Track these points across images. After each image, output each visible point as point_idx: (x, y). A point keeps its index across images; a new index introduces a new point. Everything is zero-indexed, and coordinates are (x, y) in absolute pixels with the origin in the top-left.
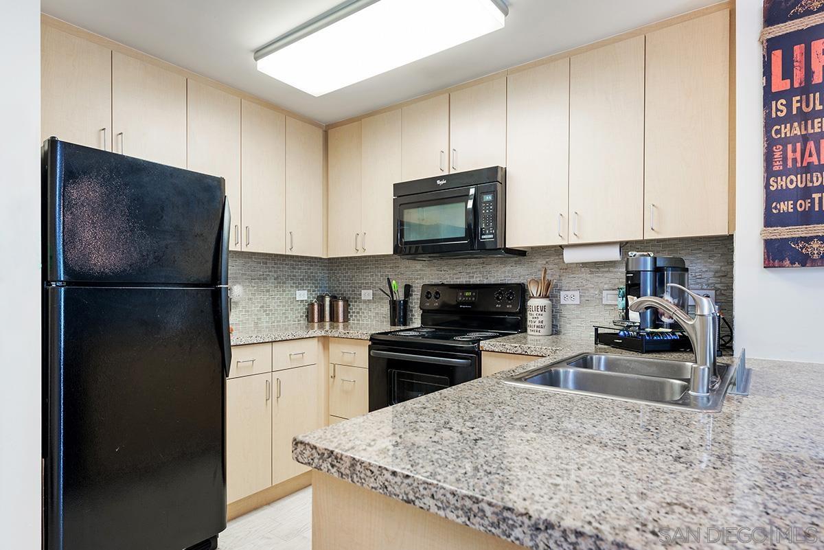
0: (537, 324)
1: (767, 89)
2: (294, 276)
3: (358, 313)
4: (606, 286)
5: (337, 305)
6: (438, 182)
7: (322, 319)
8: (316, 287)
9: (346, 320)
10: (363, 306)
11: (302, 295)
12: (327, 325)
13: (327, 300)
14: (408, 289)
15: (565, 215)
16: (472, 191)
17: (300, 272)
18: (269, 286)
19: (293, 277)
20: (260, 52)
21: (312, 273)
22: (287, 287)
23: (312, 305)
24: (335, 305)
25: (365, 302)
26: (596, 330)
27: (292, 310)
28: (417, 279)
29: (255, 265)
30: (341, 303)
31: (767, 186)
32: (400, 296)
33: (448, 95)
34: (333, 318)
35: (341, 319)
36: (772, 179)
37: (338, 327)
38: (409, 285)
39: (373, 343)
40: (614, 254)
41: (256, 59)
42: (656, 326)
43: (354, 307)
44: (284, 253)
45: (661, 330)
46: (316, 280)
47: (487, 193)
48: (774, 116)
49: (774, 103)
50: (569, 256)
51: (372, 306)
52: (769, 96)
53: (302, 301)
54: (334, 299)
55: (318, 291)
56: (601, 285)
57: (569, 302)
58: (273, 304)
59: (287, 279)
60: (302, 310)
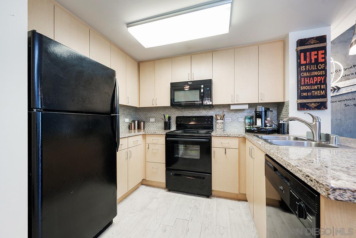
0: (221, 127)
1: (298, 63)
2: (124, 113)
3: (149, 126)
4: (239, 116)
5: (141, 124)
6: (189, 83)
7: (135, 129)
8: (131, 118)
9: (144, 129)
10: (150, 124)
11: (127, 120)
12: (136, 130)
13: (136, 122)
14: (169, 118)
15: (233, 95)
16: (202, 86)
17: (126, 112)
20: (129, 25)
21: (130, 112)
22: (122, 117)
23: (131, 124)
24: (140, 124)
25: (151, 122)
26: (246, 129)
27: (124, 125)
28: (173, 115)
30: (142, 123)
31: (300, 89)
32: (167, 120)
33: (190, 56)
34: (139, 128)
35: (142, 128)
36: (301, 87)
37: (141, 131)
38: (170, 117)
40: (247, 107)
41: (128, 27)
42: (266, 127)
43: (147, 124)
44: (125, 104)
45: (267, 128)
46: (131, 115)
48: (302, 70)
49: (302, 67)
50: (232, 107)
51: (155, 124)
52: (299, 65)
53: (127, 122)
54: (139, 122)
55: (132, 119)
56: (238, 116)
57: (228, 121)
59: (122, 114)
60: (127, 125)
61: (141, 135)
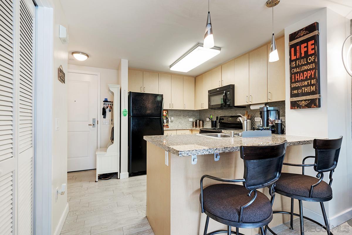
1: (290, 59)
3: (206, 124)
6: (217, 89)
7: (196, 126)
8: (196, 118)
9: (203, 126)
10: (207, 122)
11: (191, 120)
13: (198, 121)
15: (248, 96)
16: (225, 92)
17: (190, 114)
18: (182, 117)
19: (188, 115)
20: (171, 66)
21: (194, 114)
22: (187, 118)
23: (193, 122)
27: (188, 123)
29: (177, 112)
30: (201, 122)
31: (291, 86)
33: (221, 66)
34: (199, 126)
35: (201, 126)
36: (292, 84)
38: (218, 117)
39: (201, 131)
41: (170, 68)
42: (268, 126)
46: (196, 116)
47: (228, 92)
48: (292, 66)
49: (292, 63)
50: (252, 108)
51: (209, 123)
52: (291, 61)
54: (200, 120)
57: (257, 121)
58: (183, 122)
59: (186, 116)
60: (191, 123)
61: (189, 130)
